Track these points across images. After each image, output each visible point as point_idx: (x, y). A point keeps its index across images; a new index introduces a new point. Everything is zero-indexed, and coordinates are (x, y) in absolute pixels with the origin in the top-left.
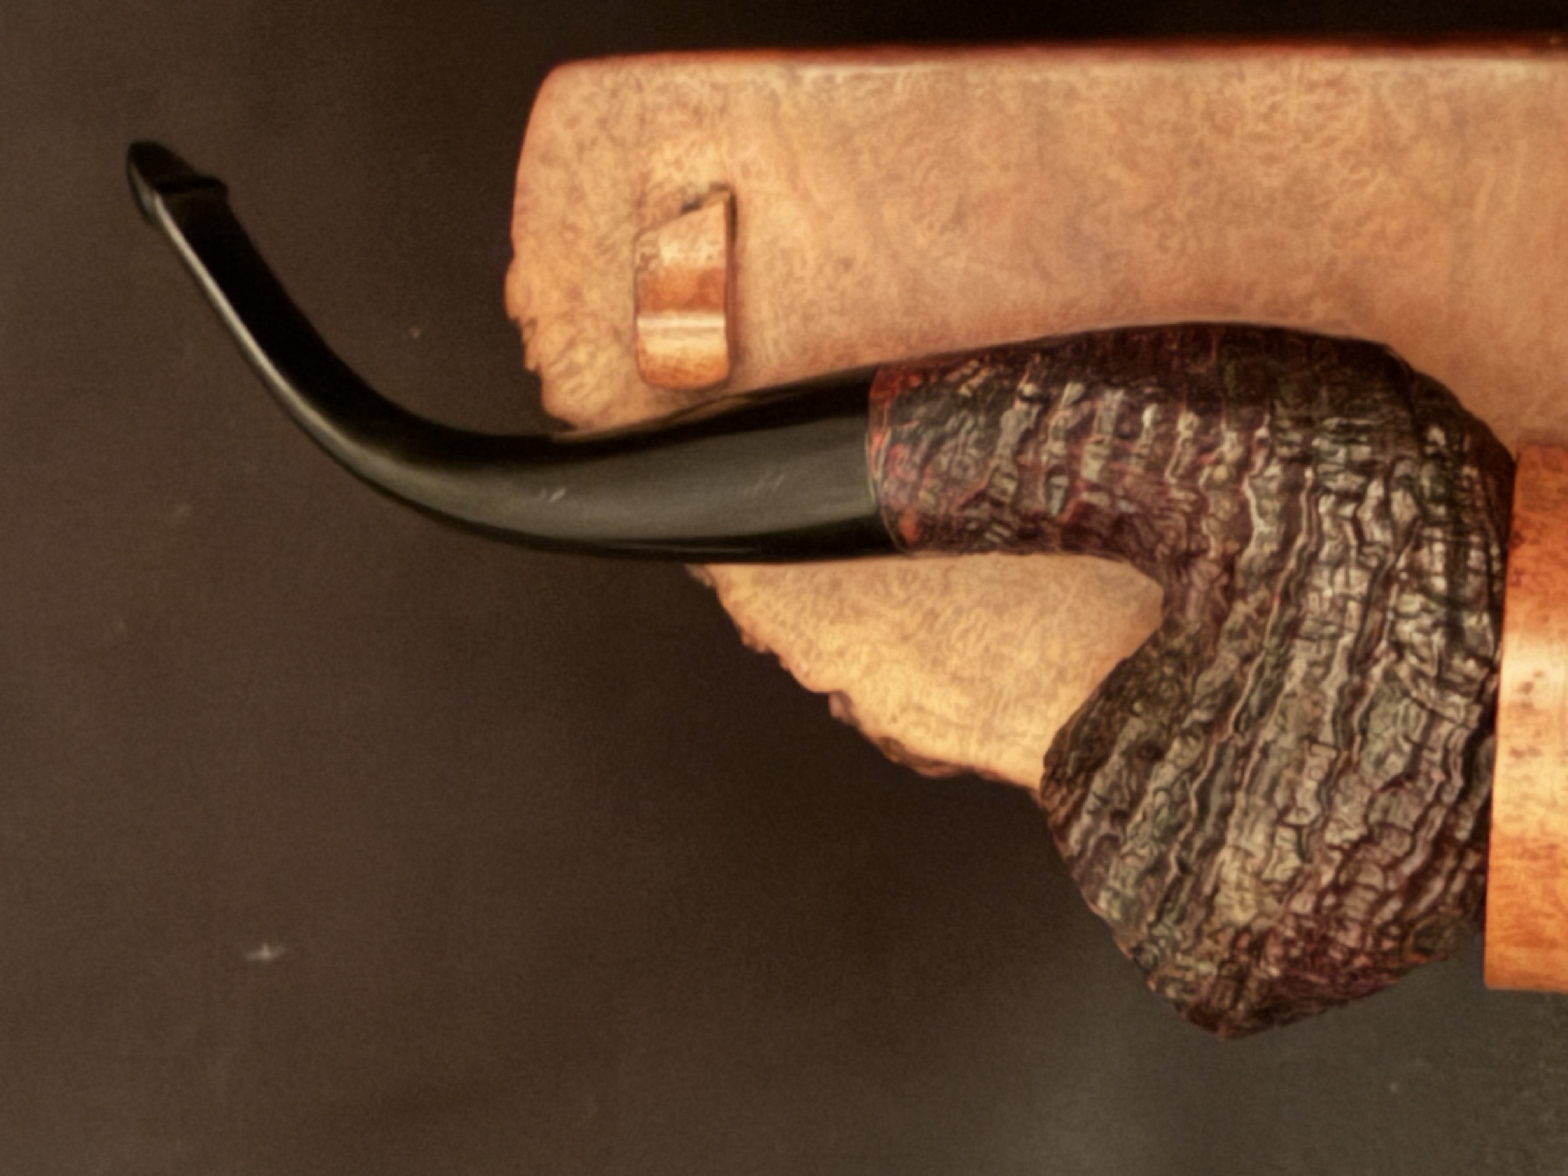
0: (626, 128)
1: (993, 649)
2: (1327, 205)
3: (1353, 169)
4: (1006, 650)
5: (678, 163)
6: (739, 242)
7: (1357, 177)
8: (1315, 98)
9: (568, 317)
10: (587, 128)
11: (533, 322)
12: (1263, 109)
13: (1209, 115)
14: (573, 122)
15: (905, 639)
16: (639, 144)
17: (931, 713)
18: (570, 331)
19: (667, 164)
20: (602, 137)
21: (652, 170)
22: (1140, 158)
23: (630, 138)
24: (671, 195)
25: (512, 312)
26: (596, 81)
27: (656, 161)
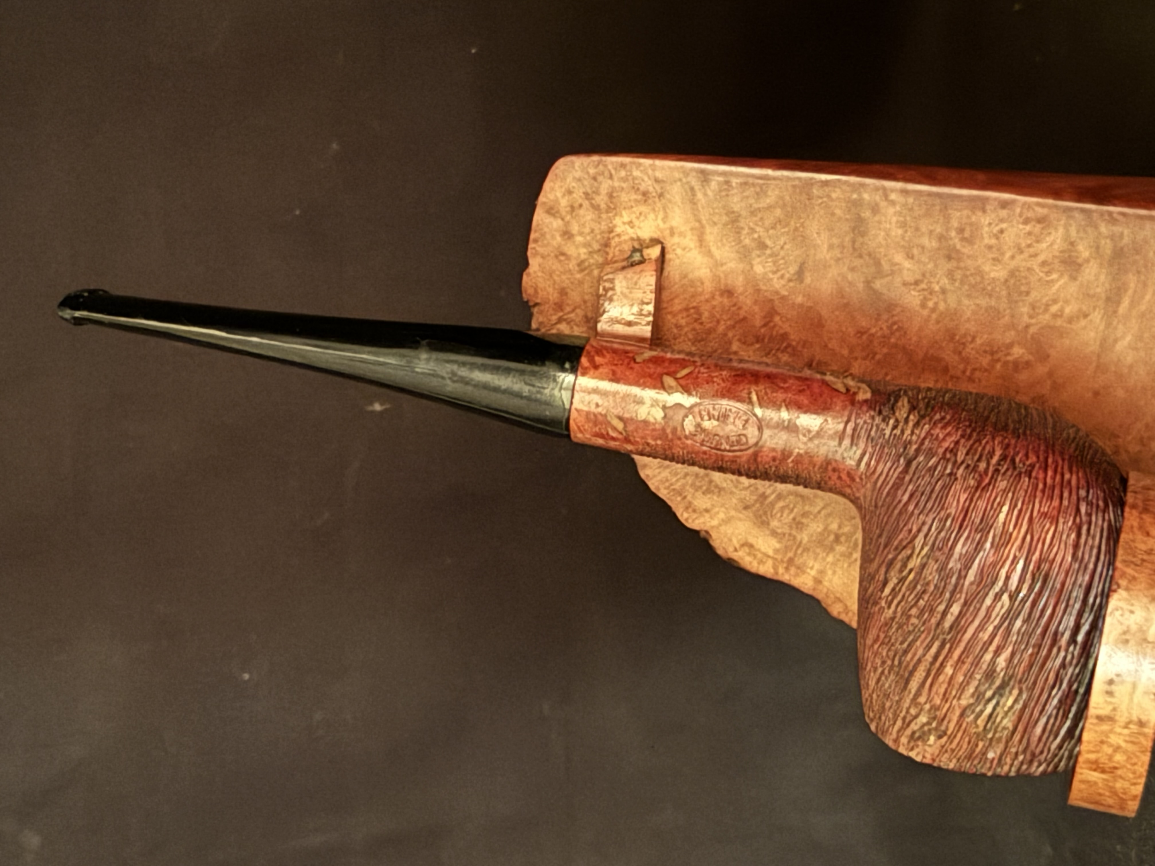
0: (601, 200)
1: (798, 519)
2: (1028, 293)
3: (1048, 273)
4: (804, 521)
5: (630, 223)
6: (665, 273)
7: (1050, 278)
8: (1028, 228)
9: (559, 306)
10: (578, 196)
11: (538, 305)
12: (996, 230)
13: (961, 230)
14: (570, 192)
15: (746, 508)
16: (609, 210)
17: (759, 550)
18: (559, 314)
19: (624, 223)
20: (586, 204)
21: (615, 226)
22: (915, 251)
23: (603, 206)
24: (625, 241)
25: (525, 297)
26: (584, 170)
27: (618, 221)
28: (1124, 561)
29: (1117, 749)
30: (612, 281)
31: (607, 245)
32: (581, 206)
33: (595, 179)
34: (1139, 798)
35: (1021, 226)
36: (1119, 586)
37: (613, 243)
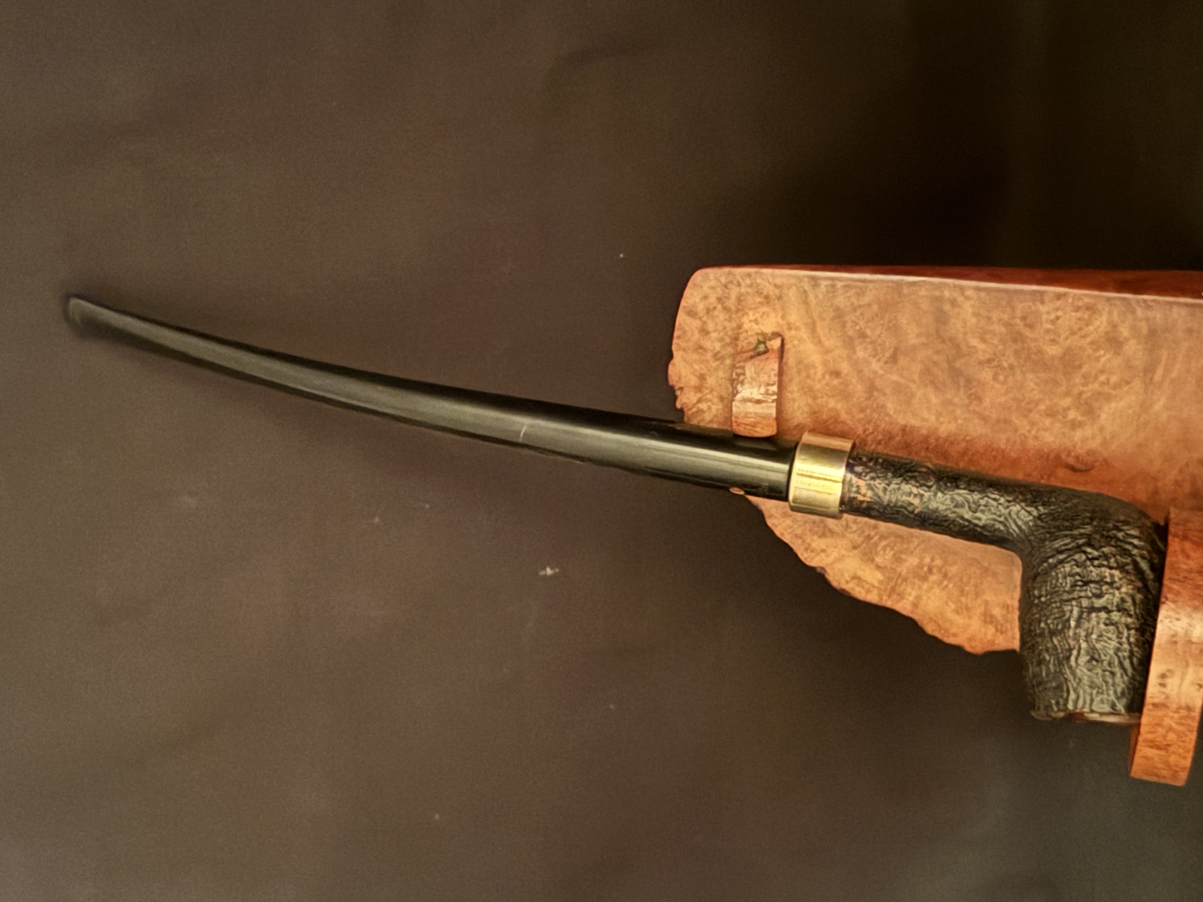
0: (731, 303)
1: (897, 555)
2: (1080, 367)
3: (1096, 350)
4: (903, 556)
5: (756, 321)
6: (785, 360)
7: (1098, 354)
8: (1079, 314)
9: (698, 389)
10: (712, 299)
11: (681, 389)
12: (1053, 316)
13: (1024, 318)
14: (705, 297)
15: (855, 548)
16: (738, 311)
17: (866, 581)
18: (699, 395)
19: (751, 321)
20: (719, 307)
21: (743, 324)
22: (988, 337)
23: (733, 308)
24: (752, 336)
25: (671, 383)
26: (717, 279)
27: (745, 320)
28: (1170, 579)
29: (1170, 729)
30: (743, 368)
31: (736, 339)
32: (715, 308)
33: (726, 286)
34: (1187, 770)
35: (1073, 314)
36: (1167, 599)
37: (742, 337)
